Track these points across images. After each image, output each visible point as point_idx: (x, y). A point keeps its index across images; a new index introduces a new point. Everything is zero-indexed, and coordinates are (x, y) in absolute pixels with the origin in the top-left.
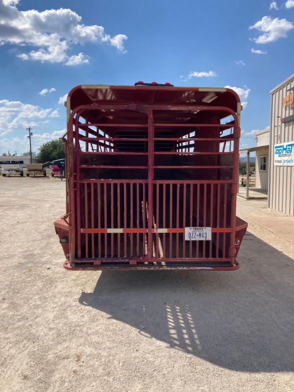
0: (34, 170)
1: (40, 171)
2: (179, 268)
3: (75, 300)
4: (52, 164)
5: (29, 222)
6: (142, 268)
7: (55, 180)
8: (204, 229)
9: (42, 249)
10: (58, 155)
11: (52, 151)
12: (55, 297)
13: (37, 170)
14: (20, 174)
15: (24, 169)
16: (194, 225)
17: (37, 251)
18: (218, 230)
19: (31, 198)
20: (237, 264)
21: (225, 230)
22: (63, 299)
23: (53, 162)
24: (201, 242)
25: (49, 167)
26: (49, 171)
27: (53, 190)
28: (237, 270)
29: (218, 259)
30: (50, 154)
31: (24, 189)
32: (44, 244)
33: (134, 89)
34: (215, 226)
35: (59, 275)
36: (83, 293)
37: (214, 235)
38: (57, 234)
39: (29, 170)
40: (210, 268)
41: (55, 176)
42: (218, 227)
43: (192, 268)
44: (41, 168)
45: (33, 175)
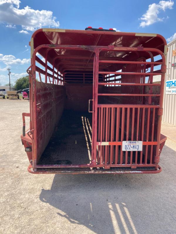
0: (12, 95)
1: (15, 95)
2: (117, 172)
3: (37, 196)
4: (23, 91)
5: (5, 129)
6: (88, 172)
7: (25, 101)
8: (137, 143)
9: (14, 150)
10: (26, 86)
11: (23, 84)
12: (21, 194)
13: (13, 95)
14: (3, 97)
15: (5, 94)
16: (130, 139)
17: (10, 152)
18: (148, 143)
19: (9, 113)
20: (159, 168)
21: (152, 143)
22: (27, 196)
23: (23, 90)
24: (134, 152)
25: (21, 93)
26: (21, 95)
27: (23, 108)
28: (160, 173)
29: (146, 165)
30: (22, 85)
31: (4, 107)
32: (16, 146)
33: (85, 32)
34: (145, 140)
35: (25, 173)
36: (43, 190)
37: (144, 147)
38: (23, 144)
39: (8, 95)
40: (140, 172)
41: (24, 98)
42: (147, 141)
43: (127, 172)
44: (16, 94)
45: (11, 98)
